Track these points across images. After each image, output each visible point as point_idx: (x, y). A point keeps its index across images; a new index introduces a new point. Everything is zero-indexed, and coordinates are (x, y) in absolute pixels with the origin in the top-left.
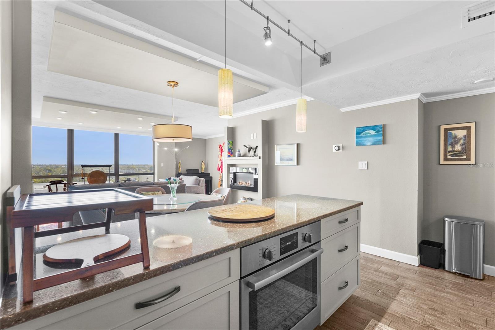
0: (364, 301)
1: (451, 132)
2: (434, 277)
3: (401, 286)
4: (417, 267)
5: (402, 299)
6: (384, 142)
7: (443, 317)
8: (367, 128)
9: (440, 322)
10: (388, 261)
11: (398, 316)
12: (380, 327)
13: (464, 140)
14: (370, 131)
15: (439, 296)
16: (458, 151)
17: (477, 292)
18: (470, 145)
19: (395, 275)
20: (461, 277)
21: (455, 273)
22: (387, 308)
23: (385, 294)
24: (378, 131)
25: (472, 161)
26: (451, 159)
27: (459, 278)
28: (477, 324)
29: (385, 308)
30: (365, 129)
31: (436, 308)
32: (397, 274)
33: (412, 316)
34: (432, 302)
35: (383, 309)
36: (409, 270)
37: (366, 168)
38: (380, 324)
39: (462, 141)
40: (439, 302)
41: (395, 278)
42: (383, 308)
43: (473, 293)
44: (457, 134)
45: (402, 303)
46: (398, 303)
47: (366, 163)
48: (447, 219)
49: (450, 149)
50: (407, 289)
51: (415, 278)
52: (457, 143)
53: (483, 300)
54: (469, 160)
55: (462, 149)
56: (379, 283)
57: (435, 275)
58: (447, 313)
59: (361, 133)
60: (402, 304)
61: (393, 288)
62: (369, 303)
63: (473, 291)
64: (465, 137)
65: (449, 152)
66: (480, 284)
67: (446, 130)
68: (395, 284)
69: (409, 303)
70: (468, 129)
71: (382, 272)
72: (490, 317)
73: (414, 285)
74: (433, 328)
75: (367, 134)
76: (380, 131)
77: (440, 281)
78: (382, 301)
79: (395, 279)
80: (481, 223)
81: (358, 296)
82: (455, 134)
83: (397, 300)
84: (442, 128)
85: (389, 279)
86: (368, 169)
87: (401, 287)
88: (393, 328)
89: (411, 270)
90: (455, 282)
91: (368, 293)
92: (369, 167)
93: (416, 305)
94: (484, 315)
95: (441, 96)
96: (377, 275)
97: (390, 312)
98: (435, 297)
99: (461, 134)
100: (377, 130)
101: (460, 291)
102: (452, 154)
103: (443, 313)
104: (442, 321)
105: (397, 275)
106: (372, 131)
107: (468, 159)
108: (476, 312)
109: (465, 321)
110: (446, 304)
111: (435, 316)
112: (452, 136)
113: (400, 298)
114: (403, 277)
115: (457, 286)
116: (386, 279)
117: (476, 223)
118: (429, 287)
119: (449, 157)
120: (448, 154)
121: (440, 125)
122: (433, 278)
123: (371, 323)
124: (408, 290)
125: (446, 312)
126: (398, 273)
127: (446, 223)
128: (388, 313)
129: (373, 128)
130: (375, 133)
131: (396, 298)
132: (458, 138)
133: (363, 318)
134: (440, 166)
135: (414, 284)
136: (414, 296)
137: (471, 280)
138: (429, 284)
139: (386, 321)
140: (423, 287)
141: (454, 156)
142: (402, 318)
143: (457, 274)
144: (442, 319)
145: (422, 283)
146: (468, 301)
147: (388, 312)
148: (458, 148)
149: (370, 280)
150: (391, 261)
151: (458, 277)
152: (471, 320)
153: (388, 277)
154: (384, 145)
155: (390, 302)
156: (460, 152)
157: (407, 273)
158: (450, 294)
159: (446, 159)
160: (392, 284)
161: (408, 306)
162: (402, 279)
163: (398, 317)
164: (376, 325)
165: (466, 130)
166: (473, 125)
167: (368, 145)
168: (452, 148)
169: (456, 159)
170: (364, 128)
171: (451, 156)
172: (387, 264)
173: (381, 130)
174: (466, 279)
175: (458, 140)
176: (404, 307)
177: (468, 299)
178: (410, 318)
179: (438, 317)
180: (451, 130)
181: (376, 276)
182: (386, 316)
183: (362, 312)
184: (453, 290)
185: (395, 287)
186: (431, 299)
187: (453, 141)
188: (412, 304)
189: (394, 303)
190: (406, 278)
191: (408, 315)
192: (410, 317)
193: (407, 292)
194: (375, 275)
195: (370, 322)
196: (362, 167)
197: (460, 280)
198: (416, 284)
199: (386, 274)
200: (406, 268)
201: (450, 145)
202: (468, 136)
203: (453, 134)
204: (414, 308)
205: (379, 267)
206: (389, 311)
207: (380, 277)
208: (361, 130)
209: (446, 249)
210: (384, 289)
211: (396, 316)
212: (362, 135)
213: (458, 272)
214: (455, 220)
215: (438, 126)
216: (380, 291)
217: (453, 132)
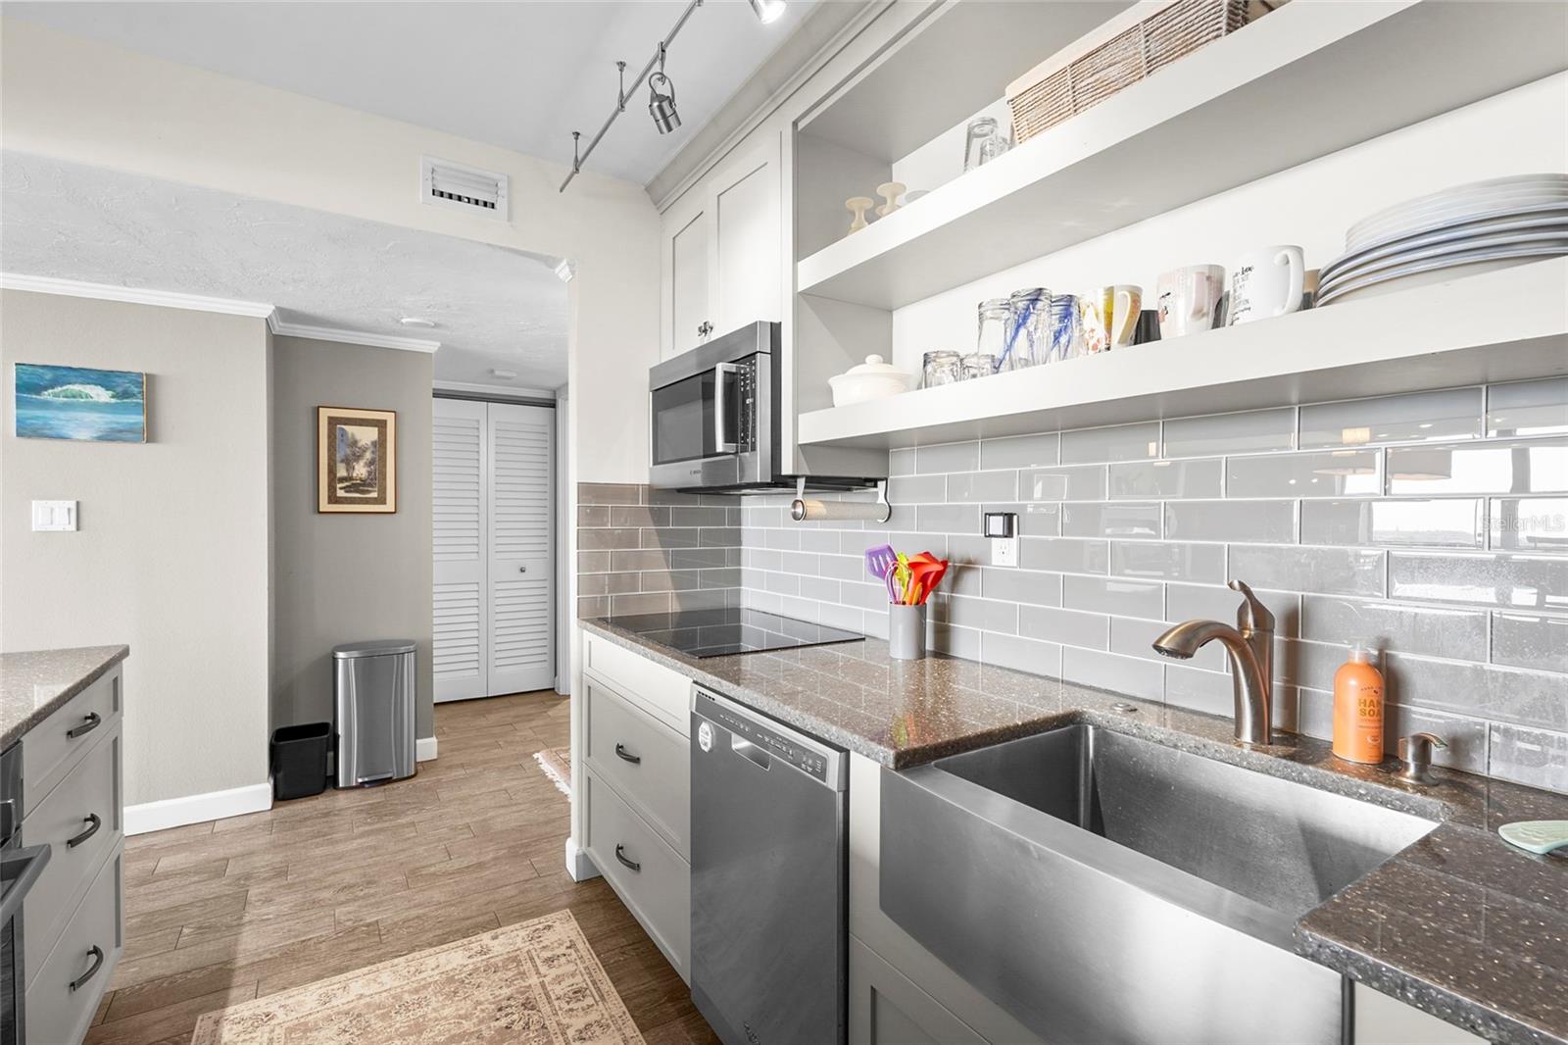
0: (142, 989)
1: (343, 429)
2: (321, 817)
3: (246, 879)
4: (269, 813)
5: (264, 910)
6: (149, 433)
7: (372, 891)
8: (72, 373)
9: (371, 905)
10: (173, 836)
11: (270, 956)
12: (232, 1017)
13: (373, 452)
14: (88, 386)
15: (347, 851)
16: (361, 479)
17: (414, 803)
18: (385, 466)
19: (215, 861)
20: (375, 789)
21: (361, 786)
22: (231, 960)
23: (205, 928)
24: (126, 394)
25: (389, 507)
26: (346, 498)
27: (373, 793)
28: (434, 865)
29: (226, 963)
30: (63, 375)
31: (352, 882)
32: (222, 856)
33: (305, 933)
34: (338, 875)
35: (221, 968)
36: (251, 828)
37: (73, 527)
38: (230, 1010)
39: (368, 455)
40: (352, 865)
41: (217, 870)
42: (217, 966)
43: (408, 810)
44: (358, 437)
45: (268, 919)
46: (255, 926)
47: (72, 505)
48: (341, 655)
49: (342, 472)
50: (264, 879)
51: (274, 841)
52: (358, 458)
53: (429, 815)
54: (383, 502)
55: (370, 473)
56: (175, 909)
57: (321, 809)
58: (376, 879)
59: (46, 388)
60: (268, 922)
61: (225, 898)
62: (165, 985)
63: (408, 806)
64: (375, 446)
65: (342, 480)
66: (414, 786)
67: (333, 422)
68: (225, 885)
69: (285, 909)
70: (381, 425)
71: (167, 876)
72: (449, 839)
73: (279, 859)
74: (363, 926)
75: (74, 397)
76: (134, 395)
77: (336, 818)
78: (209, 951)
79: (219, 873)
80: (412, 647)
81: (116, 988)
82: (353, 435)
83: (250, 922)
84: (324, 414)
85: (199, 882)
86: (78, 529)
87: (248, 883)
88: (270, 994)
89: (255, 826)
90: (369, 804)
91: (149, 960)
92: (84, 522)
93: (304, 902)
94: (440, 840)
95: (320, 329)
96: (153, 894)
97: (245, 963)
98: (340, 858)
99: (366, 436)
100: (119, 390)
101: (387, 818)
102: (347, 486)
103: (369, 883)
104: (373, 901)
105: (223, 859)
106: (99, 390)
107: (382, 500)
108: (424, 845)
109: (413, 872)
110: (370, 861)
111: (355, 900)
112: (348, 439)
113: (255, 911)
114: (243, 855)
115: (374, 812)
116: (192, 888)
117: (402, 649)
118: (317, 846)
119: (341, 493)
120: (339, 486)
121: (319, 407)
122: (318, 821)
123: (200, 1028)
124: (269, 880)
125: (374, 876)
126: (221, 853)
127: (340, 663)
128: (240, 968)
129: (104, 378)
130: (113, 400)
131: (246, 919)
132: (360, 444)
133: (167, 1036)
134: (318, 516)
135: (277, 858)
136: (290, 886)
137: (395, 785)
138: (316, 837)
139: (242, 991)
140: (303, 851)
141: (351, 492)
142: (284, 954)
143: (367, 786)
144: (373, 895)
145: (298, 845)
146: (406, 830)
147: (240, 964)
148: (360, 470)
149: (133, 921)
150: (184, 831)
151: (369, 791)
152: (423, 864)
153: (196, 879)
154: (150, 446)
155: (232, 938)
156: (364, 483)
157: (249, 839)
158: (369, 835)
159: (333, 499)
160: (217, 890)
161: (284, 918)
162: (242, 863)
163: (270, 959)
164: (217, 1022)
165: (376, 429)
166: (390, 418)
167: (79, 440)
168: (347, 470)
169: (355, 498)
170: (59, 373)
171: (346, 492)
172: (175, 843)
173: (136, 390)
174: (386, 787)
175: (360, 451)
176: (276, 926)
177: (403, 826)
178: (304, 941)
179: (363, 898)
180: (345, 424)
181: (151, 897)
182: (237, 980)
183: (155, 1023)
184: (370, 824)
185: (227, 895)
186: (331, 869)
187: (348, 451)
188: (295, 906)
189: (245, 934)
190: (251, 853)
191: (296, 937)
192: (303, 938)
193: (269, 885)
194: (146, 894)
195: (197, 1027)
196: (52, 523)
197: (376, 796)
198: (281, 855)
199: (184, 873)
200: (240, 829)
201: (342, 461)
202: (380, 444)
203: (350, 436)
204: (304, 913)
205: (151, 865)
206: (241, 962)
207: (168, 893)
208: (41, 377)
209: (340, 733)
210: (199, 916)
211: (265, 960)
212: (47, 395)
213: (366, 779)
214: (355, 654)
215: (314, 408)
216: (186, 931)
217: (349, 429)
